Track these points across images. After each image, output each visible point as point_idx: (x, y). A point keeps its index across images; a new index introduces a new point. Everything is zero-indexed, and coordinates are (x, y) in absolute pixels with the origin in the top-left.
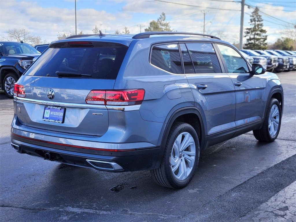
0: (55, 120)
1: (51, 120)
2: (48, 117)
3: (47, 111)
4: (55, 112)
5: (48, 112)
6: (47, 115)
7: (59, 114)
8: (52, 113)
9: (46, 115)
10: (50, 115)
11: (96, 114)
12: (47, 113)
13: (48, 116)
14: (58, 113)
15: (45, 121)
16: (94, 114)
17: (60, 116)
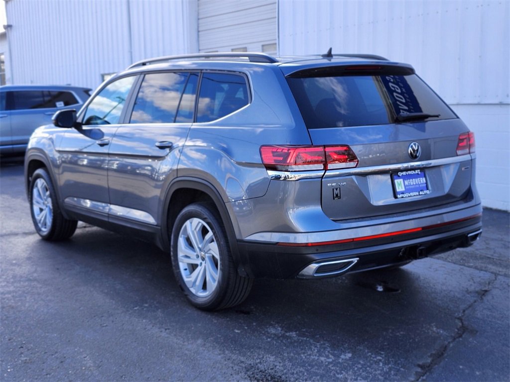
0: (419, 192)
1: (412, 194)
2: (404, 189)
3: (398, 182)
4: (411, 180)
5: (400, 182)
6: (400, 188)
7: (419, 181)
8: (406, 183)
10: (405, 186)
11: (466, 168)
12: (399, 185)
14: (416, 180)
15: (402, 197)
16: (463, 168)
17: (421, 184)
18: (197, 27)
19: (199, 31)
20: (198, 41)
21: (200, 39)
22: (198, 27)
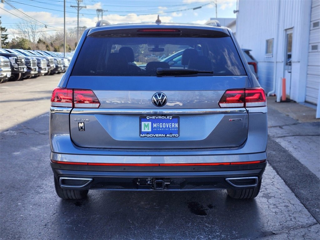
0: (166, 135)
1: (157, 135)
2: (150, 130)
3: (145, 124)
4: (161, 124)
5: (148, 124)
6: (146, 129)
7: (170, 125)
9: (144, 129)
10: (153, 128)
11: (234, 120)
12: (146, 126)
13: (148, 129)
14: (167, 124)
15: (145, 137)
16: (230, 120)
17: (172, 128)
18: (310, 5)
19: (312, 8)
20: (311, 15)
21: (312, 13)
22: (312, 5)
